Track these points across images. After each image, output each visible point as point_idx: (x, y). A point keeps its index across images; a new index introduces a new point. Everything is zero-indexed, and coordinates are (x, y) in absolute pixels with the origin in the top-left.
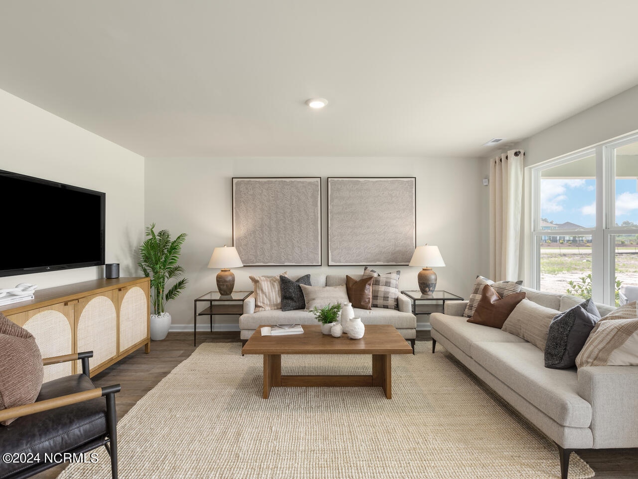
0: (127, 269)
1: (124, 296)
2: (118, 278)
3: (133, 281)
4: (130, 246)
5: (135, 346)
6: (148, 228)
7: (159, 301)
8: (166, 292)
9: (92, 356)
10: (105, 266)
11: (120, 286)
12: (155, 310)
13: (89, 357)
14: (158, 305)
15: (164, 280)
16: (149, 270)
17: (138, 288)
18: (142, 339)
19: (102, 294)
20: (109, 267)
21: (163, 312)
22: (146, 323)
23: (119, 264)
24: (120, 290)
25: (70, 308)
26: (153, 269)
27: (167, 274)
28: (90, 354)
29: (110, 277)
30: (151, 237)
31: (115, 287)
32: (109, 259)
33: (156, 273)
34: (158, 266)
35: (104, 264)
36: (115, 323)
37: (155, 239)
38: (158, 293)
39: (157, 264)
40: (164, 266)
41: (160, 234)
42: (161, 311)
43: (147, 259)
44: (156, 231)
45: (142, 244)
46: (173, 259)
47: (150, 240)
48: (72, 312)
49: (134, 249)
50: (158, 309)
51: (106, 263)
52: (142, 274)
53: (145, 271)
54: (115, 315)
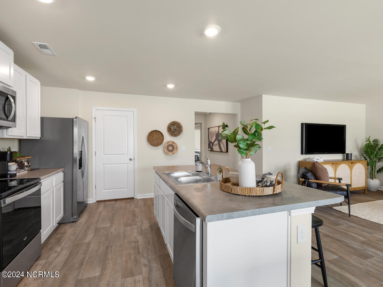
0: (356, 156)
1: (353, 166)
2: (351, 159)
3: (358, 161)
4: (357, 146)
5: (359, 188)
6: (366, 138)
7: (372, 173)
8: (377, 169)
9: (342, 180)
10: (345, 154)
11: (352, 162)
12: (370, 177)
13: (341, 180)
14: (372, 175)
15: (376, 163)
16: (367, 157)
17: (360, 164)
18: (362, 186)
19: (345, 163)
20: (347, 154)
21: (375, 178)
22: (365, 180)
23: (352, 154)
24: (352, 163)
25: (334, 166)
26: (369, 157)
27: (377, 160)
28: (341, 179)
29: (348, 158)
30: (368, 142)
31: (350, 162)
32: (347, 151)
33: (371, 159)
34: (372, 156)
35: (345, 153)
36: (350, 175)
37: (370, 143)
38: (372, 169)
39: (371, 155)
40: (376, 156)
41: (374, 141)
42: (374, 177)
43: (366, 152)
44: (371, 140)
45: (364, 146)
46: (381, 153)
47: (368, 144)
48: (334, 167)
49: (359, 148)
50: (372, 176)
51: (346, 153)
52: (363, 159)
53: (365, 158)
54: (350, 172)
